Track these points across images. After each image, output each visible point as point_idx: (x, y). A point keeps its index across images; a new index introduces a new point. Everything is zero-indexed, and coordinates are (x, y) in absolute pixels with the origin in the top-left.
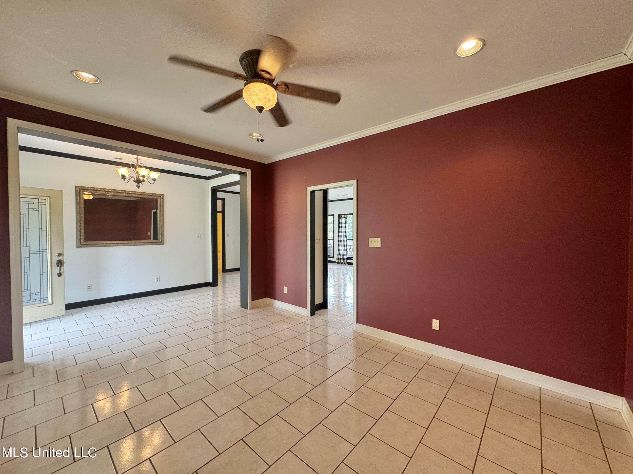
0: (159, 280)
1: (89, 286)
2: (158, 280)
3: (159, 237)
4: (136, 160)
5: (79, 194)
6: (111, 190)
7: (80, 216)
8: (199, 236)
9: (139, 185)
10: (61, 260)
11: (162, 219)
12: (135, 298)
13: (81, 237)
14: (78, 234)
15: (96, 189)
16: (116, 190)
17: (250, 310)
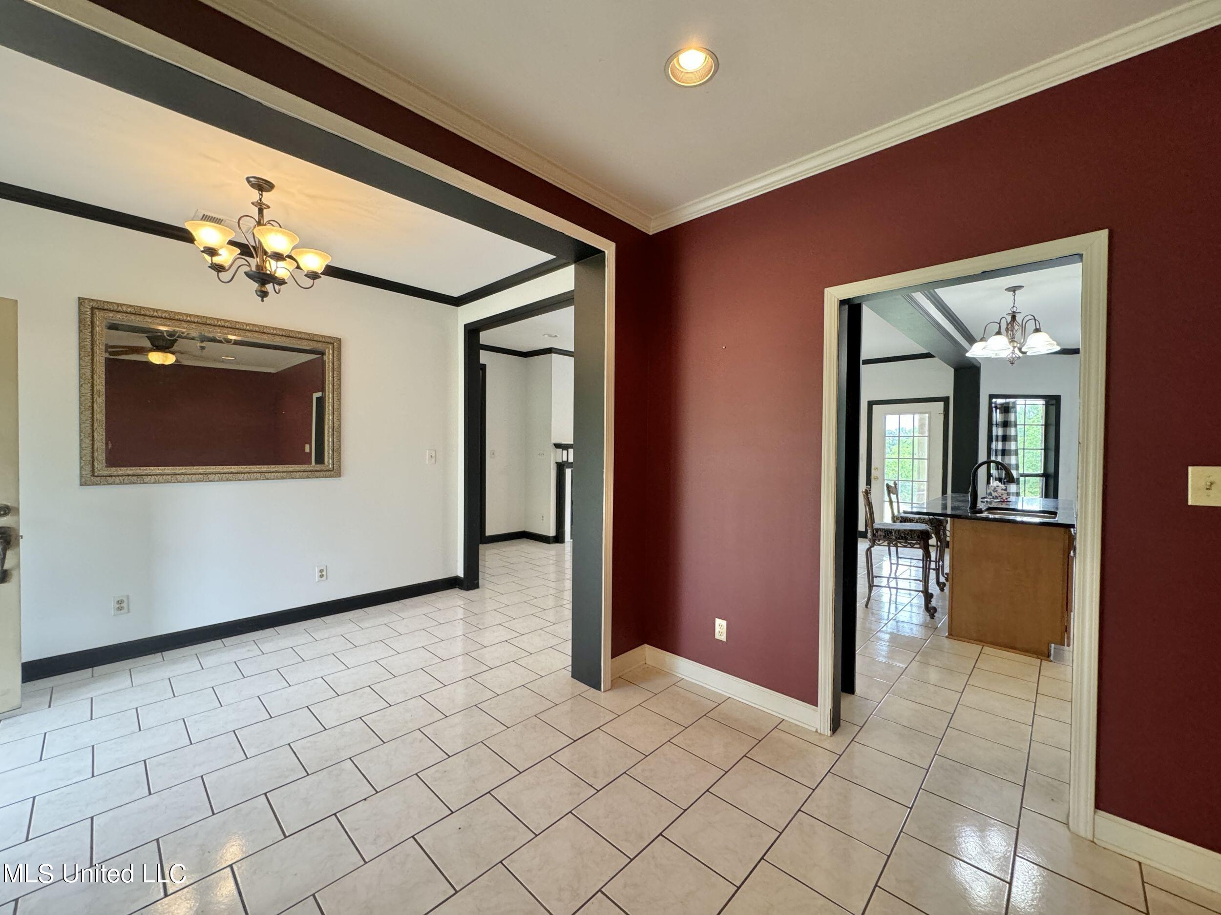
0: (325, 577)
1: (120, 602)
2: (322, 576)
3: (328, 456)
4: (256, 210)
5: (89, 323)
6: (190, 315)
7: (92, 390)
8: (433, 455)
9: (263, 289)
10: (9, 528)
11: (335, 407)
12: (257, 630)
13: (96, 454)
14: (83, 446)
15: (143, 312)
16: (207, 317)
17: (608, 693)
